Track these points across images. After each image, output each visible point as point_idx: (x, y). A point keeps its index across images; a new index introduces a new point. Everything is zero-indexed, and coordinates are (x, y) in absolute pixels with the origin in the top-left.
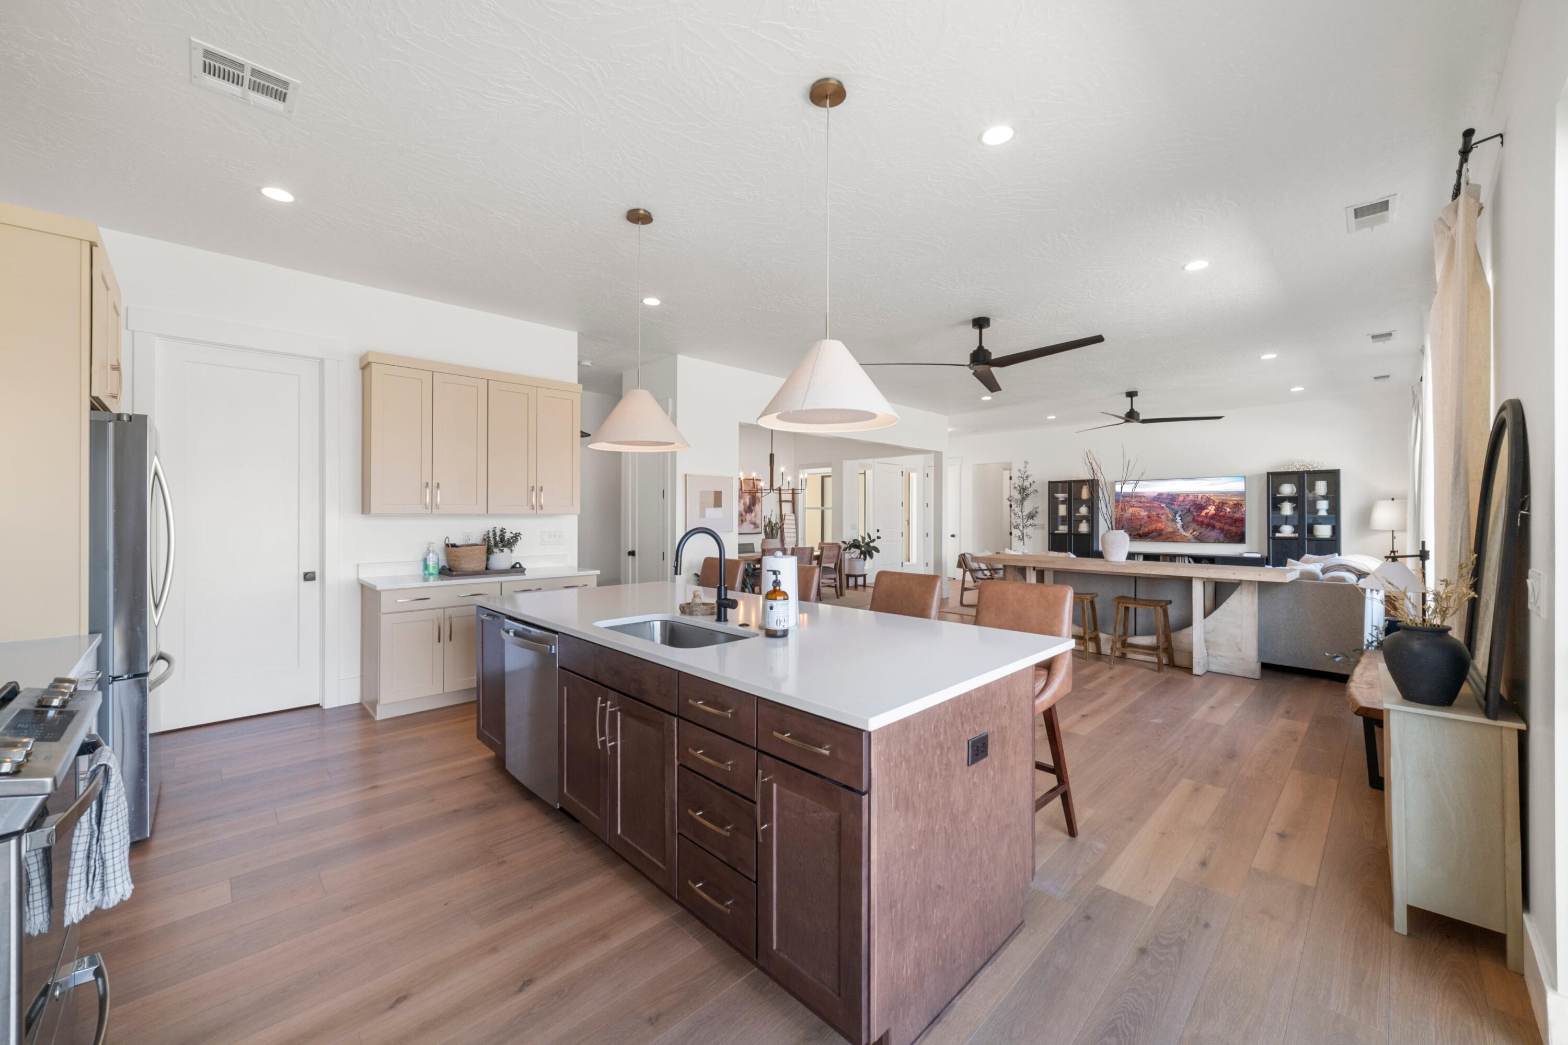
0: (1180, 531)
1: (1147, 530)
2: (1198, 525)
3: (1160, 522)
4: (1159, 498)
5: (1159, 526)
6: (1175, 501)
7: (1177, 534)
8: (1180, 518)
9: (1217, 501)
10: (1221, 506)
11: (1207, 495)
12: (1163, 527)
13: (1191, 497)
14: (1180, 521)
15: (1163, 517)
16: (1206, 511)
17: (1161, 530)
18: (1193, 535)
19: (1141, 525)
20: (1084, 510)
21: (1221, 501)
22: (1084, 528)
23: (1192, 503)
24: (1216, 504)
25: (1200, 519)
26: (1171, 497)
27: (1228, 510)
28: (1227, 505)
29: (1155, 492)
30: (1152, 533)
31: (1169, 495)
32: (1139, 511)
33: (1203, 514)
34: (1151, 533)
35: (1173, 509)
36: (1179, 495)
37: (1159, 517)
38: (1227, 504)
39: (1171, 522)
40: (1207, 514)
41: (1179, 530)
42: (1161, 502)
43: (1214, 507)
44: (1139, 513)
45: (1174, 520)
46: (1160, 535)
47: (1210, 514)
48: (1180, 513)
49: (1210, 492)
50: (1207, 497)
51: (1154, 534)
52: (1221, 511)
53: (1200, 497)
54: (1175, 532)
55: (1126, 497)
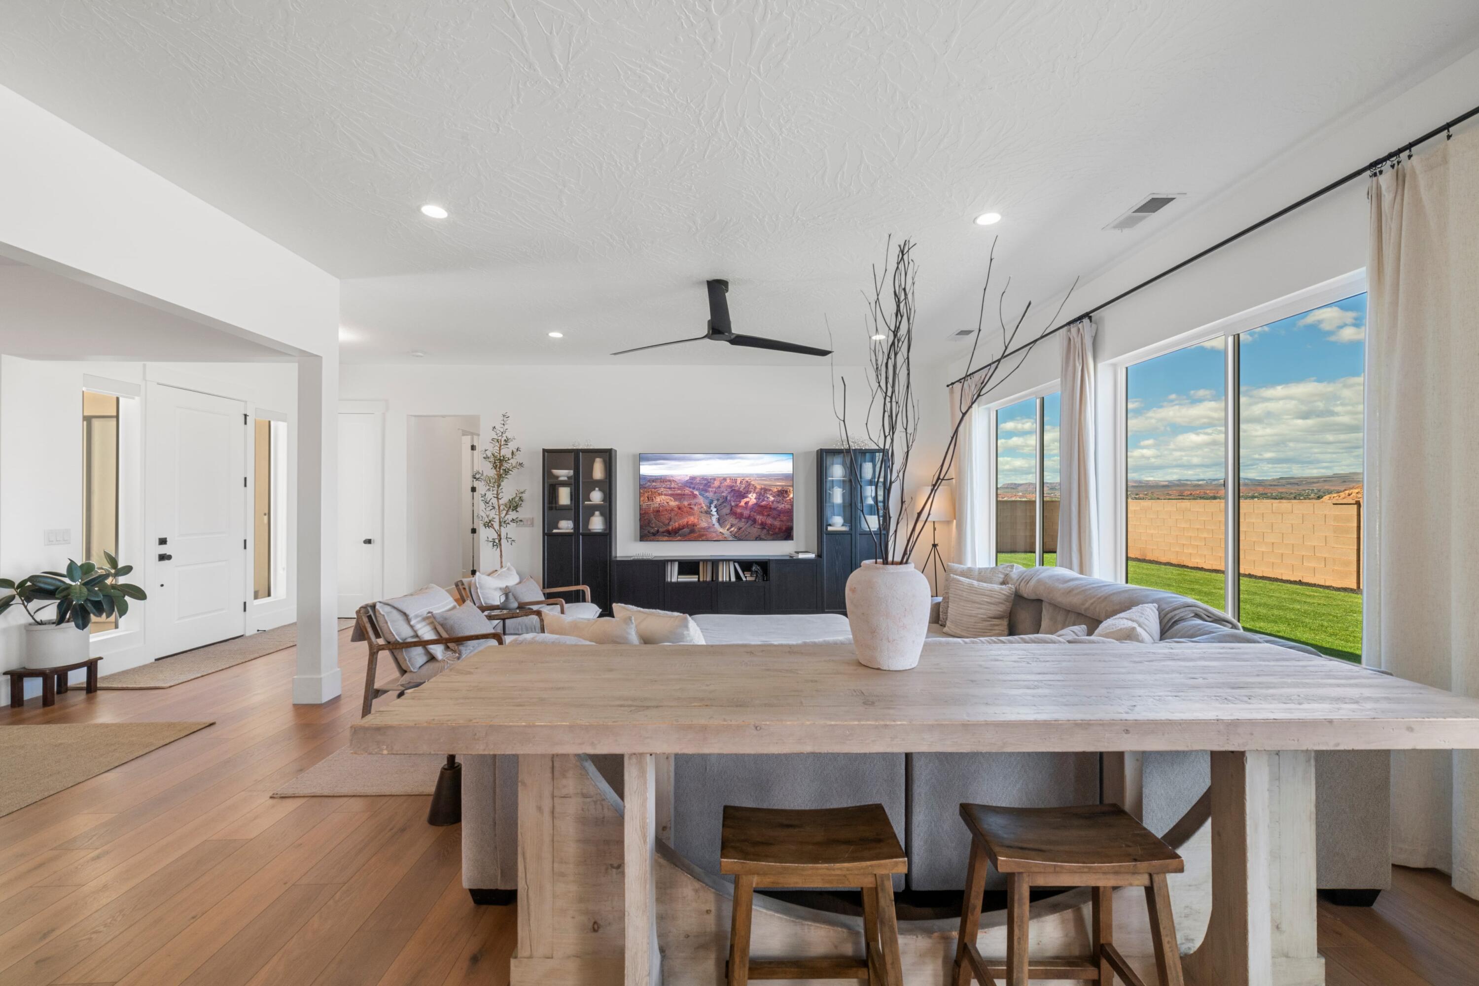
0: (715, 526)
1: (677, 525)
2: (736, 518)
3: (693, 514)
4: (692, 482)
5: (692, 519)
6: (710, 487)
7: (712, 530)
8: (715, 510)
9: (758, 487)
10: (763, 493)
11: (747, 479)
12: (696, 521)
13: (728, 481)
14: (715, 513)
15: (696, 508)
16: (746, 500)
17: (694, 525)
18: (731, 532)
19: (670, 519)
20: (596, 497)
21: (763, 486)
22: (597, 524)
23: (729, 490)
24: (757, 490)
25: (739, 511)
26: (705, 482)
27: (772, 498)
28: (770, 492)
29: (687, 476)
30: (683, 529)
31: (704, 478)
32: (668, 501)
33: (742, 504)
34: (681, 529)
35: (707, 498)
36: (715, 479)
37: (691, 508)
38: (770, 490)
39: (706, 515)
40: (747, 503)
41: (714, 525)
42: (694, 488)
43: (754, 495)
44: (668, 503)
45: (708, 513)
46: (692, 531)
47: (750, 504)
48: (715, 502)
49: (751, 475)
50: (747, 482)
51: (686, 530)
52: (763, 500)
53: (739, 482)
54: (709, 528)
55: (653, 481)
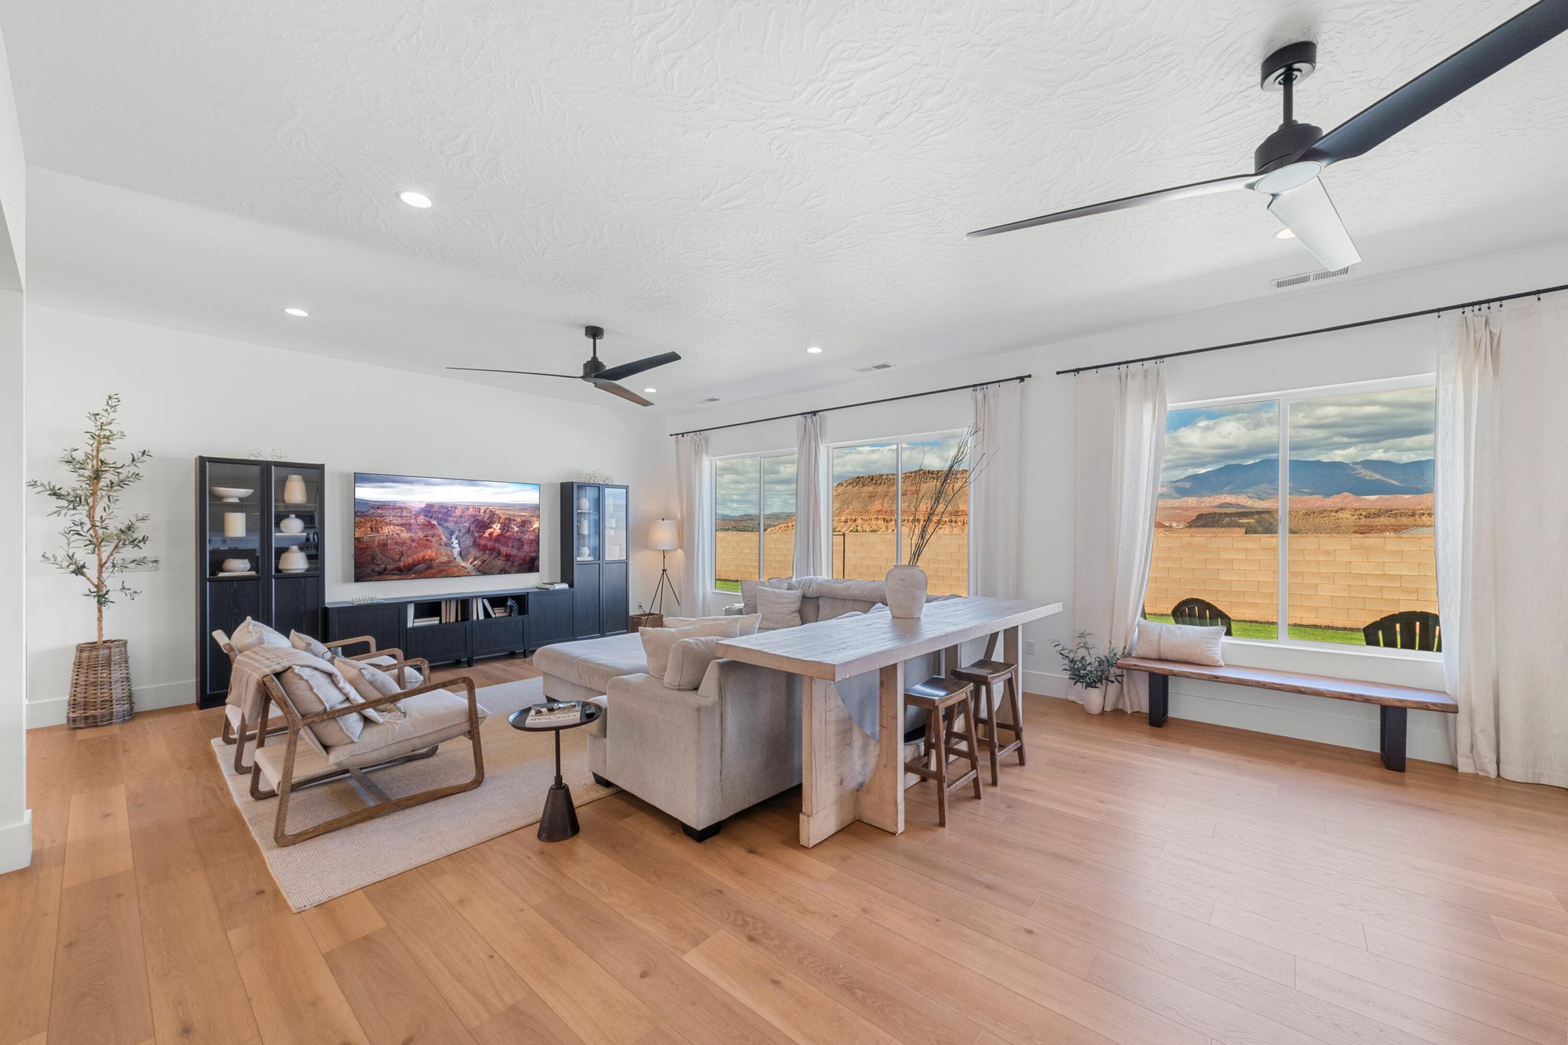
0: (457, 560)
1: (410, 560)
2: (480, 551)
3: (431, 548)
4: (429, 510)
5: (429, 553)
6: (450, 516)
7: (453, 564)
8: (457, 541)
9: (503, 517)
10: (507, 523)
11: (491, 508)
12: (434, 554)
13: (471, 510)
14: (457, 546)
15: (434, 540)
16: (490, 531)
17: (432, 560)
18: (474, 566)
19: (402, 554)
20: (294, 527)
21: (507, 516)
22: (295, 562)
23: (472, 520)
24: (502, 520)
25: (483, 542)
26: (445, 510)
27: (516, 529)
28: (515, 523)
29: (422, 502)
30: (419, 564)
31: (442, 506)
32: (399, 532)
33: (487, 535)
34: (416, 565)
35: (447, 528)
36: (456, 508)
37: (427, 540)
38: (514, 520)
39: (446, 547)
40: (491, 534)
41: (455, 559)
42: (431, 517)
43: (499, 526)
44: (398, 534)
45: (449, 545)
46: (430, 567)
47: (495, 534)
48: (457, 533)
49: (494, 504)
50: (491, 511)
51: (422, 566)
52: (508, 531)
53: (482, 511)
54: (450, 562)
55: (378, 508)
